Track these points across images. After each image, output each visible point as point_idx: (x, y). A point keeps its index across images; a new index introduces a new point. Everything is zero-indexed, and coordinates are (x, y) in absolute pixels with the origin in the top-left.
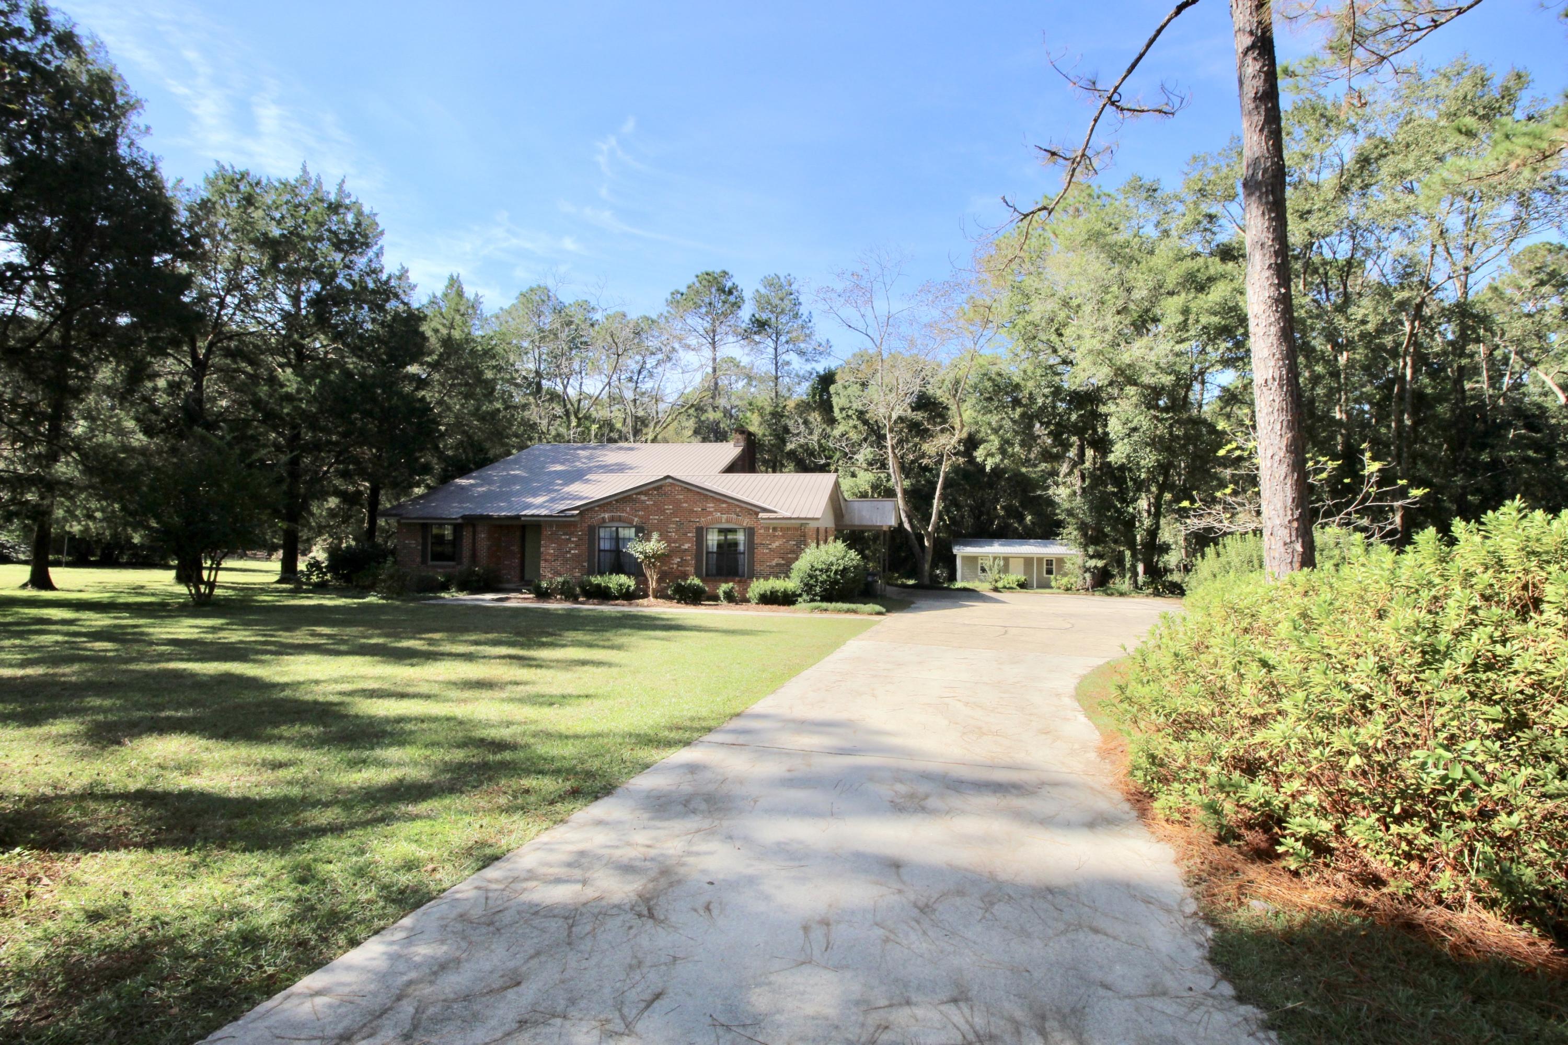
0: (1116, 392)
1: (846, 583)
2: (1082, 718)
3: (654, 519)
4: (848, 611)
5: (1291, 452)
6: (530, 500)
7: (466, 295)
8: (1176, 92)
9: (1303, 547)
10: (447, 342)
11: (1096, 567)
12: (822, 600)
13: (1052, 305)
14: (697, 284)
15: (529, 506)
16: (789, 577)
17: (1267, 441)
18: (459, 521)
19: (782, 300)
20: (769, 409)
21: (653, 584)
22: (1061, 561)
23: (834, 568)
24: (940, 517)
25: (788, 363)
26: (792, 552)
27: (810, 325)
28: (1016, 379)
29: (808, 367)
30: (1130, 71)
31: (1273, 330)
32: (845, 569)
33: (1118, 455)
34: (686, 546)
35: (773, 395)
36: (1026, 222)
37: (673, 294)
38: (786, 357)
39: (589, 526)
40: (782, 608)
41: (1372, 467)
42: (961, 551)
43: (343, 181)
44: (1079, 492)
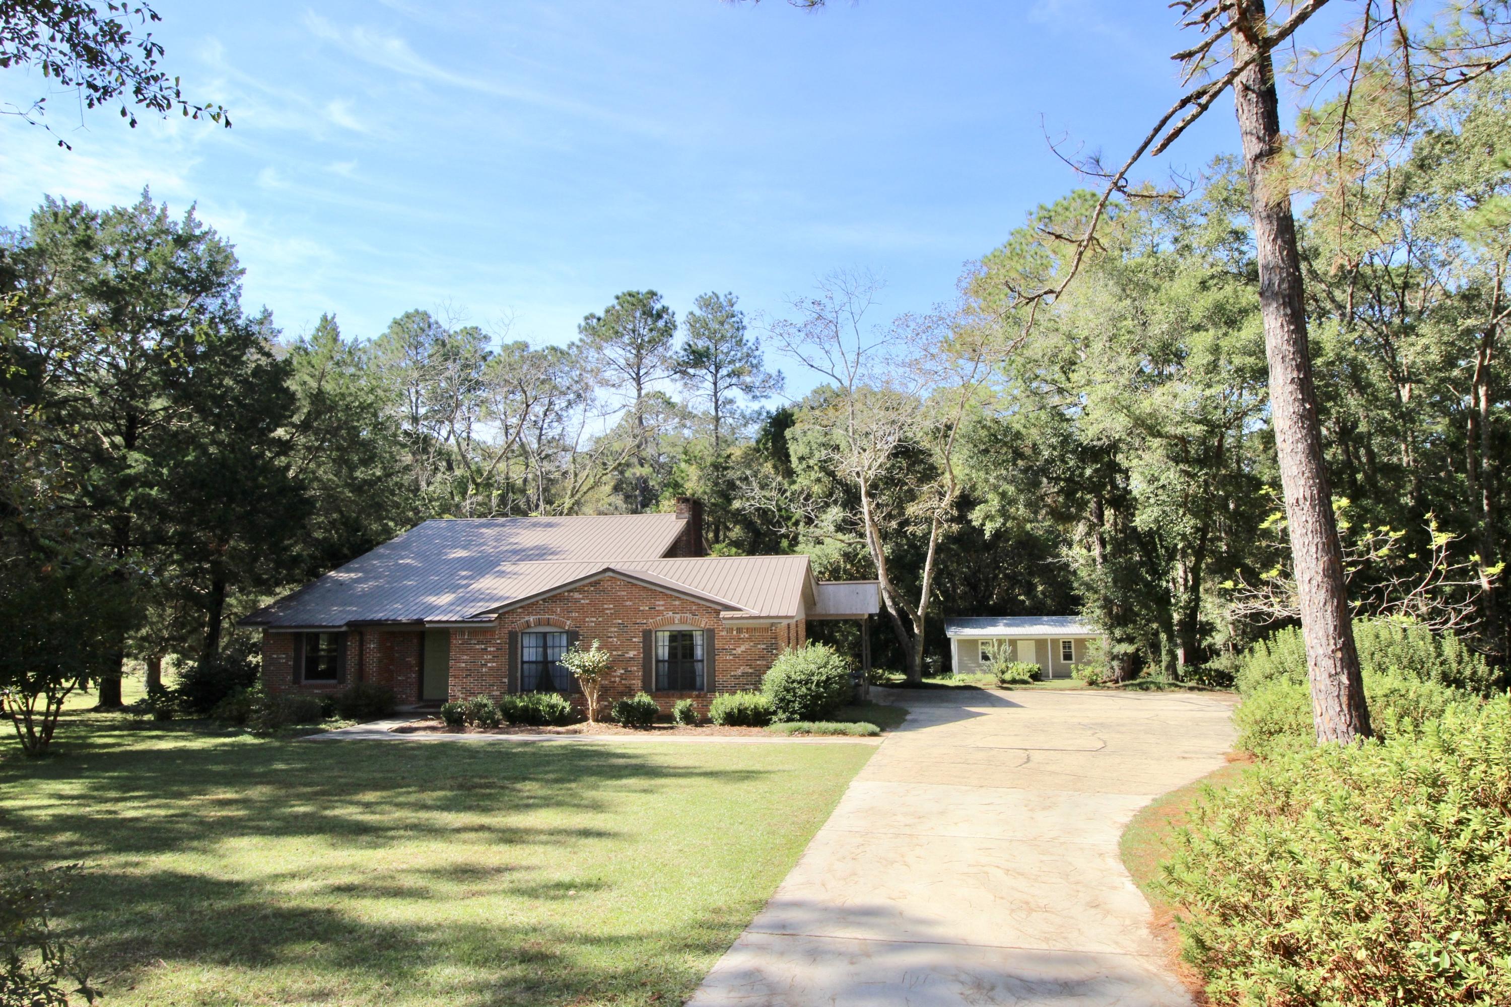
0: (1137, 442)
1: (829, 696)
2: (1130, 886)
3: (591, 621)
4: (835, 732)
5: (1329, 577)
6: (432, 599)
7: (341, 337)
8: (1186, 175)
9: (1349, 679)
10: (318, 398)
11: (1126, 654)
12: (804, 718)
13: (1055, 340)
14: (618, 307)
15: (432, 609)
16: (760, 691)
17: (1304, 564)
18: (344, 629)
19: (722, 323)
20: (709, 460)
21: (592, 704)
22: (1081, 642)
23: (815, 678)
24: (932, 593)
25: (731, 402)
26: (762, 658)
27: (757, 353)
28: (1017, 427)
29: (756, 406)
30: (1135, 159)
31: (1301, 446)
32: (828, 679)
33: (1143, 520)
34: (631, 654)
35: (713, 440)
36: (1033, 304)
37: (587, 318)
38: (729, 394)
39: (510, 633)
40: (755, 730)
41: (1440, 539)
42: (957, 634)
43: (193, 208)
44: (1099, 560)
